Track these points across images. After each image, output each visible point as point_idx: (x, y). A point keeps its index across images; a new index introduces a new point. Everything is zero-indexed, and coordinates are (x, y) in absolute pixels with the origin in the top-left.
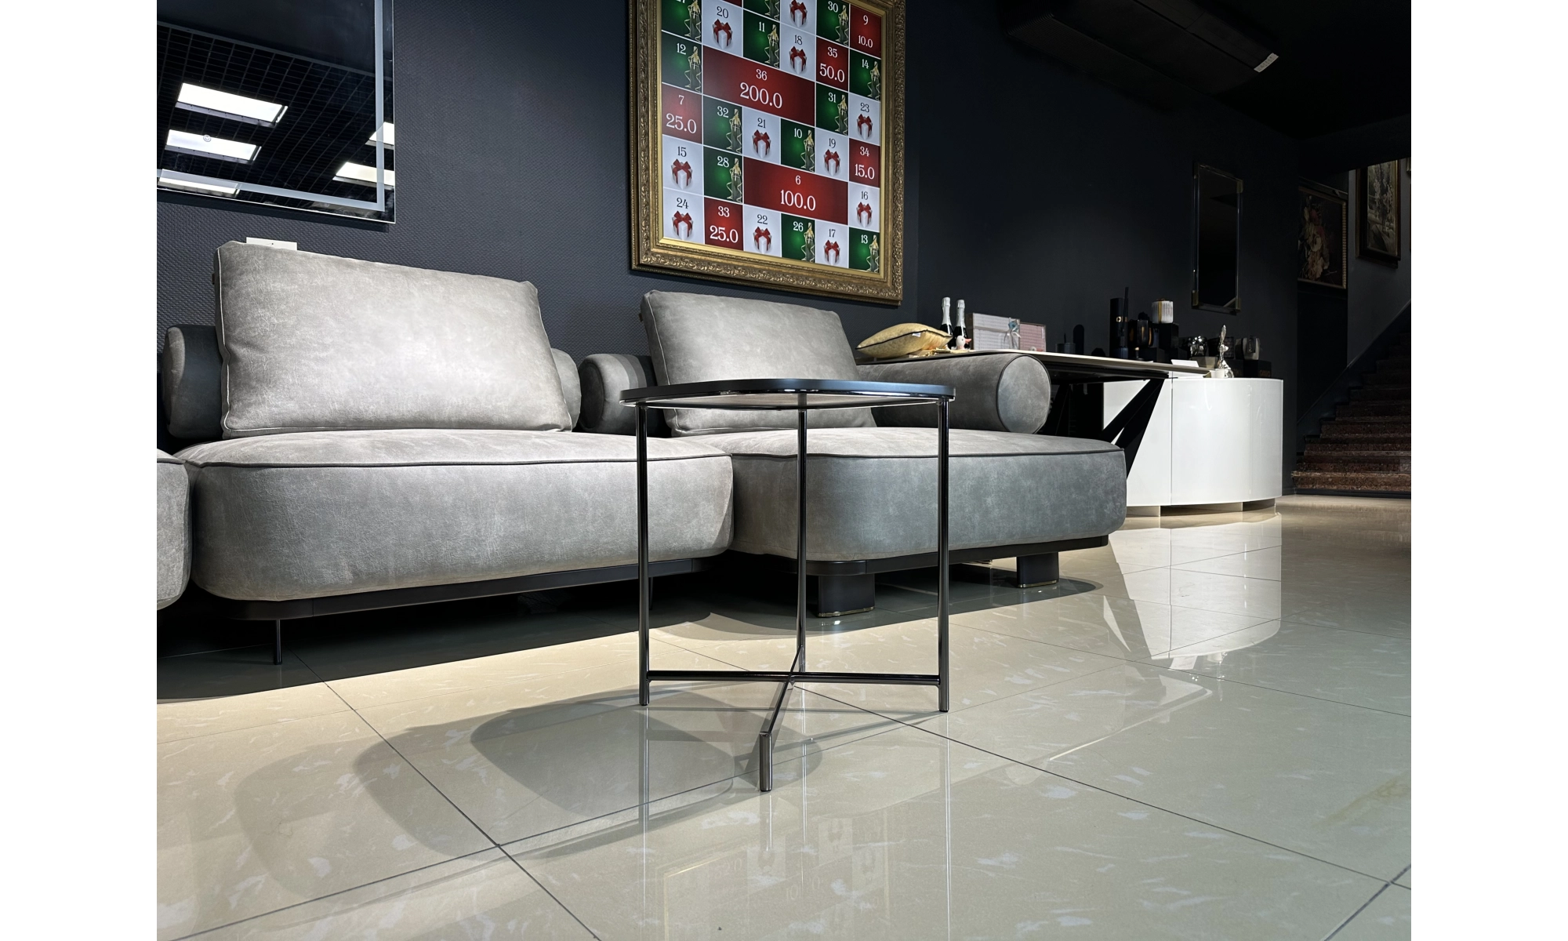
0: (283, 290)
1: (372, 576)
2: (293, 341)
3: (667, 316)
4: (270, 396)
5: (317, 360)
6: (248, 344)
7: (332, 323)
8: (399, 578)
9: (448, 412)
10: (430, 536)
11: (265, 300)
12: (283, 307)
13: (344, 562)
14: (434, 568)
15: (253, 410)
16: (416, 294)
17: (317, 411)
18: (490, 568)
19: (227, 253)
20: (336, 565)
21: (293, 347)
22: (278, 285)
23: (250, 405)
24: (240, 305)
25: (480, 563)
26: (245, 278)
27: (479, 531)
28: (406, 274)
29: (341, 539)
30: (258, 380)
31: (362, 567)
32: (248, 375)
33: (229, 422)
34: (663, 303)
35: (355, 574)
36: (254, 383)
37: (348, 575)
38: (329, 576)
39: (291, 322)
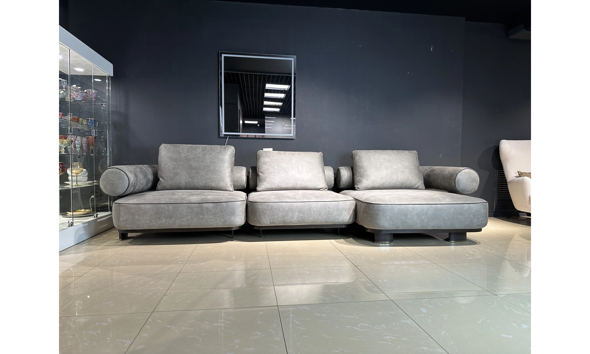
0: (268, 161)
1: (273, 223)
2: (269, 172)
3: (357, 158)
4: (265, 183)
5: (274, 176)
6: (261, 173)
7: (277, 167)
8: (278, 224)
9: (299, 186)
10: (283, 216)
11: (265, 163)
12: (268, 164)
13: (268, 220)
14: (284, 222)
15: (262, 186)
16: (294, 159)
17: (273, 186)
18: (295, 223)
19: (259, 153)
20: (267, 220)
21: (269, 173)
22: (267, 160)
23: (261, 185)
24: (261, 164)
25: (293, 222)
26: (262, 158)
27: (293, 215)
28: (292, 154)
29: (268, 216)
30: (263, 180)
31: (271, 221)
32: (261, 179)
33: (258, 189)
34: (357, 154)
35: (270, 222)
36: (262, 181)
37: (269, 222)
38: (266, 222)
39: (269, 167)
